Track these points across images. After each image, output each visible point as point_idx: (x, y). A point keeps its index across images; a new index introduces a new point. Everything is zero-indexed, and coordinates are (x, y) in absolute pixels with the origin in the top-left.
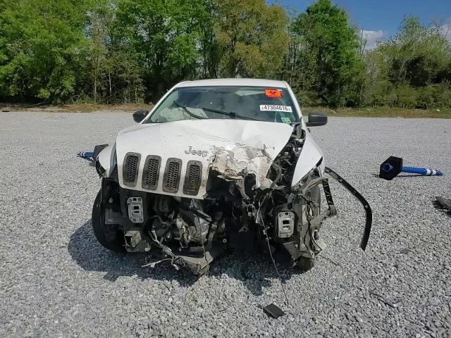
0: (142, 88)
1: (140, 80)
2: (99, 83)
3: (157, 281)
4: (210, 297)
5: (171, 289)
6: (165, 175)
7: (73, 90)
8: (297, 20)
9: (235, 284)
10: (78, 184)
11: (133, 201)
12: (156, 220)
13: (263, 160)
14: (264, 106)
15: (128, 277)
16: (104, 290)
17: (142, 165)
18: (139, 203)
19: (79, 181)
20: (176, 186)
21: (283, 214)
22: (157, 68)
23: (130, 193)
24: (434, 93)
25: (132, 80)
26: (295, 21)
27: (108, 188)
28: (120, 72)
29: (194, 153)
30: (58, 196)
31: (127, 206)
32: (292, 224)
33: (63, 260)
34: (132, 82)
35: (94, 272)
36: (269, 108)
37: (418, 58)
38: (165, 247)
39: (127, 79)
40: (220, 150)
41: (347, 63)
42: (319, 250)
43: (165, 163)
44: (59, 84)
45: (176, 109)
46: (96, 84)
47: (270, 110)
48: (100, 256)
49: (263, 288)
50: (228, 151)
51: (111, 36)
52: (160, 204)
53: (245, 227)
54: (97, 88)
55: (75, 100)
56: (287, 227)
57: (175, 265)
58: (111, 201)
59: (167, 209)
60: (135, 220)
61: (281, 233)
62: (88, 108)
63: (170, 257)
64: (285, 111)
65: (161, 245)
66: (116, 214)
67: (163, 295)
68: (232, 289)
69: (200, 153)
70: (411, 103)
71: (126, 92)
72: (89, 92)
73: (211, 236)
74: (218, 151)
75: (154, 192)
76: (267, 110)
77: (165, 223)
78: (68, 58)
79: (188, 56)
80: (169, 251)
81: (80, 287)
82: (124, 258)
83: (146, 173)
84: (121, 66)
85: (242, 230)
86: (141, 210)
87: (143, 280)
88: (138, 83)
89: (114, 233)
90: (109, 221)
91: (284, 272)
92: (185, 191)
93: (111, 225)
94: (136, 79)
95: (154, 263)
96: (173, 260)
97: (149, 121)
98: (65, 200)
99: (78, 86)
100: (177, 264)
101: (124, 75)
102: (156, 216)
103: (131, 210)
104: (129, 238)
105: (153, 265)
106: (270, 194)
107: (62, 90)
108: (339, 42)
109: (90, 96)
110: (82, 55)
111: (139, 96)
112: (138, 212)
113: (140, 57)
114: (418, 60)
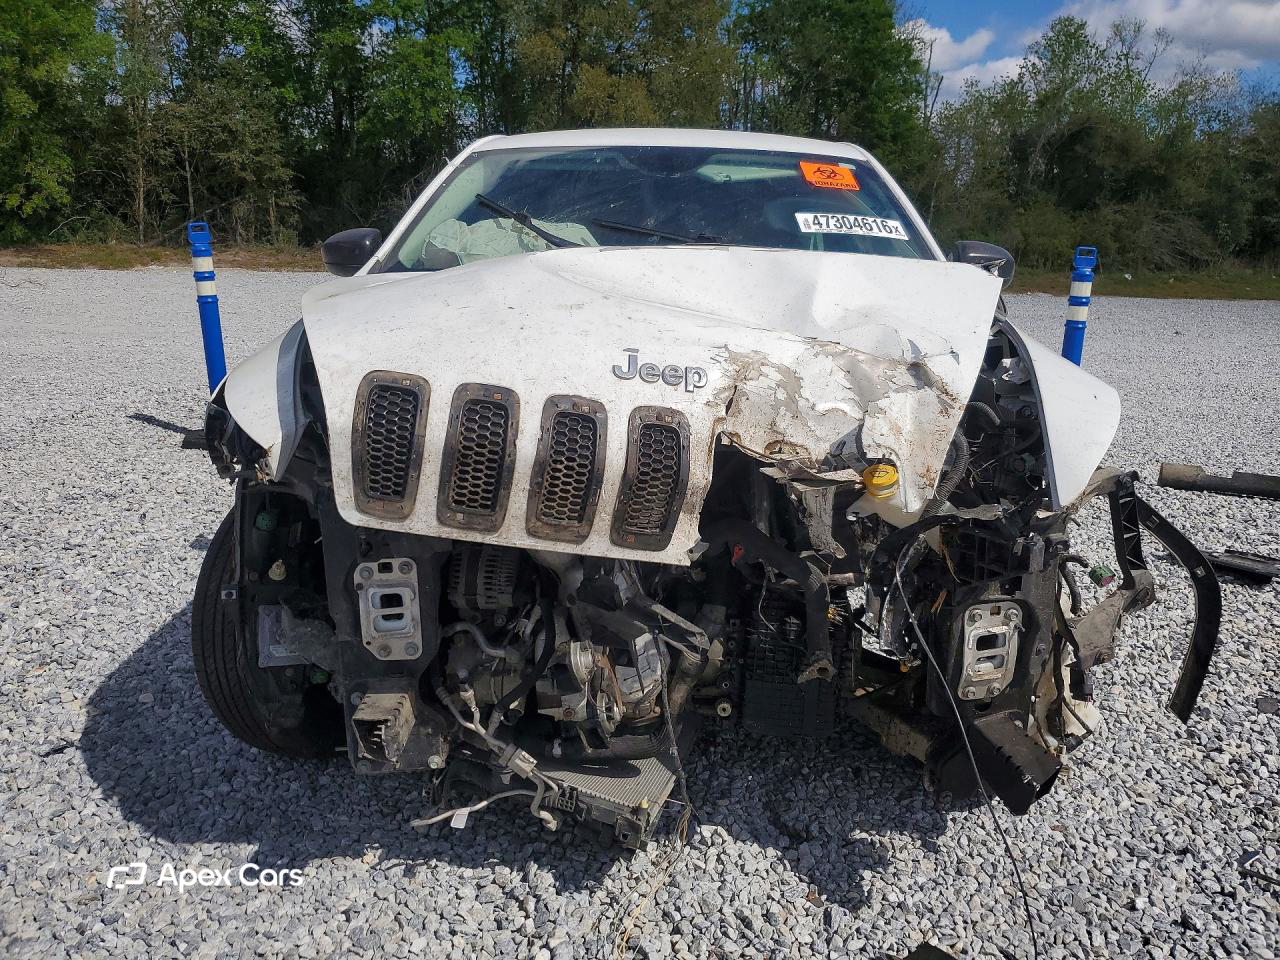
0: (292, 199)
1: (286, 174)
2: (154, 181)
3: (468, 872)
4: (686, 927)
5: (531, 905)
6: (539, 467)
7: (67, 199)
8: (753, 9)
9: (764, 865)
10: (112, 497)
11: (377, 576)
12: (460, 643)
13: (921, 403)
14: (810, 217)
15: (349, 861)
16: (262, 927)
17: (436, 427)
18: (404, 579)
19: (114, 487)
20: (584, 512)
21: (983, 611)
22: (337, 136)
23: (376, 545)
24: (1119, 227)
25: (259, 170)
26: (746, 11)
27: (264, 522)
28: (223, 146)
29: (651, 374)
30: (38, 544)
31: (352, 594)
32: (1012, 648)
33: (77, 802)
34: (259, 179)
35: (209, 848)
36: (830, 224)
37: (1079, 132)
38: (509, 749)
39: (243, 168)
40: (746, 366)
41: (895, 138)
42: (1079, 731)
43: (538, 416)
44: (17, 179)
45: (487, 225)
46: (141, 181)
47: (835, 231)
48: (228, 776)
49: (867, 874)
50: (779, 369)
51: (188, 28)
52: (480, 581)
53: (824, 663)
54: (148, 194)
55: (74, 231)
56: (990, 658)
57: (545, 815)
58: (277, 572)
59: (506, 601)
60: (386, 649)
61: (971, 683)
62: (119, 256)
63: (529, 784)
64: (884, 234)
65: (494, 744)
66: (307, 629)
67: (506, 935)
68: (760, 888)
69: (673, 376)
70: (1059, 255)
71: (241, 209)
72: (120, 207)
73: (680, 694)
74: (743, 368)
75: (490, 539)
76: (825, 230)
77: (500, 653)
78: (46, 96)
79: (434, 102)
80: (524, 763)
81: (160, 922)
82: (324, 780)
83: (456, 459)
84: (225, 128)
85: (808, 675)
86: (411, 608)
87: (409, 872)
88: (278, 183)
89: (298, 698)
90: (276, 652)
91: (918, 804)
92: (619, 536)
93: (284, 668)
94: (272, 169)
95: (466, 811)
96: (538, 796)
97: (394, 265)
98: (69, 558)
99: (83, 187)
100: (552, 810)
101: (234, 155)
102: (459, 627)
103: (370, 611)
104: (369, 727)
105: (460, 818)
106: (932, 537)
107: (28, 196)
108: (869, 77)
109: (124, 218)
110: (95, 87)
111: (282, 221)
112: (400, 617)
113: (282, 100)
114: (1080, 134)
